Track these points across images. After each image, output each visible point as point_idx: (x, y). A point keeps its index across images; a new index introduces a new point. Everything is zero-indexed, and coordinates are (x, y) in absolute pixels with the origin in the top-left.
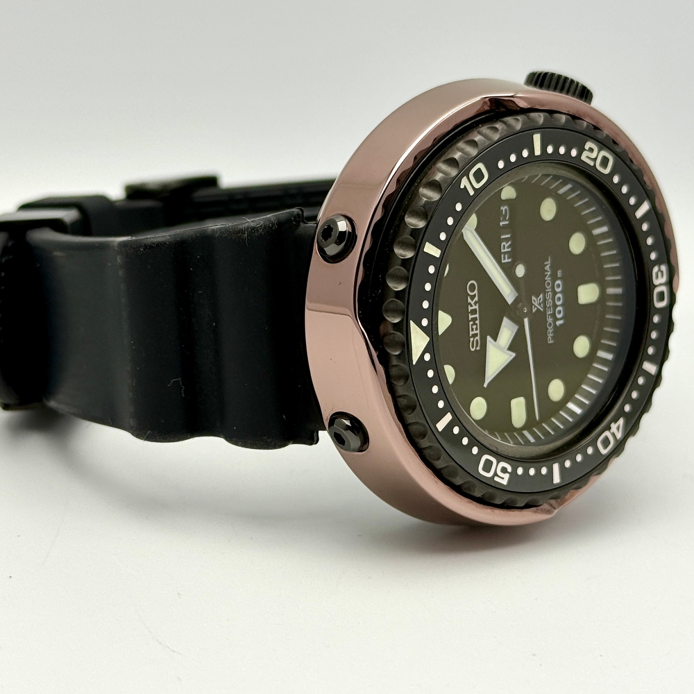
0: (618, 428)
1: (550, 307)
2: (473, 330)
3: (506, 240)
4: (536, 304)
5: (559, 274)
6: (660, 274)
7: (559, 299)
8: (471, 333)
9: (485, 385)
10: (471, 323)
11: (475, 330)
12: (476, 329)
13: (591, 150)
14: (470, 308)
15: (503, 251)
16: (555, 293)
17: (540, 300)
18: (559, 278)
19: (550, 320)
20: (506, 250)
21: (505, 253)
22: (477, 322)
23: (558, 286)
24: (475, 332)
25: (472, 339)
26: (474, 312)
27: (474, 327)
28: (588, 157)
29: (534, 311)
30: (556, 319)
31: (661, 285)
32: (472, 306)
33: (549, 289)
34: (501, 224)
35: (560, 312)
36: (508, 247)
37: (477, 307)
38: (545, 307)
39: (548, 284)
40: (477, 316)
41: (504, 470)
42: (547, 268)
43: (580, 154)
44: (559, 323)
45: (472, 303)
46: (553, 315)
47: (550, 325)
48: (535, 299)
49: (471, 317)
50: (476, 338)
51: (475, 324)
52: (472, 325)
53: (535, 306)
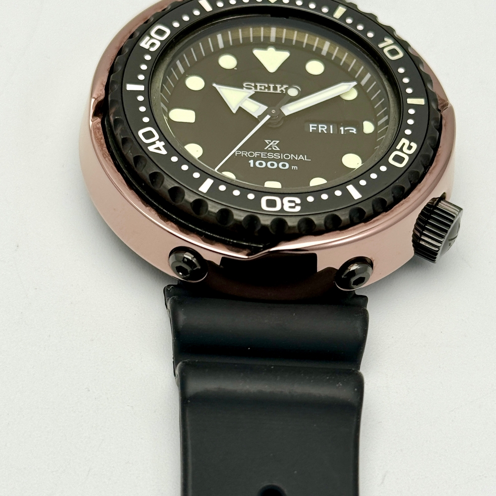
0: (158, 148)
1: (267, 155)
2: (260, 86)
3: (328, 129)
4: (271, 144)
5: (294, 167)
6: (293, 205)
7: (272, 165)
8: (258, 85)
9: (214, 85)
10: (266, 85)
11: (261, 87)
12: (261, 89)
13: (410, 148)
14: (278, 86)
15: (320, 126)
16: (278, 161)
17: (275, 148)
18: (290, 167)
19: (256, 154)
20: (320, 129)
21: (318, 127)
22: (266, 91)
23: (284, 165)
24: (258, 87)
25: (253, 84)
26: (275, 88)
27: (263, 88)
28: (404, 144)
29: (266, 141)
30: (255, 160)
31: (282, 204)
32: (280, 87)
33: (283, 156)
34: (342, 128)
35: (261, 164)
36: (322, 130)
37: (279, 91)
38: (268, 151)
39: (287, 157)
40: (272, 91)
41: (153, 45)
42: (301, 157)
43: (407, 137)
44: (251, 162)
45: (283, 89)
46: (259, 158)
47: (251, 154)
48: (276, 144)
49: (272, 86)
50: (253, 88)
51: (265, 88)
52: (265, 86)
53: (270, 143)
